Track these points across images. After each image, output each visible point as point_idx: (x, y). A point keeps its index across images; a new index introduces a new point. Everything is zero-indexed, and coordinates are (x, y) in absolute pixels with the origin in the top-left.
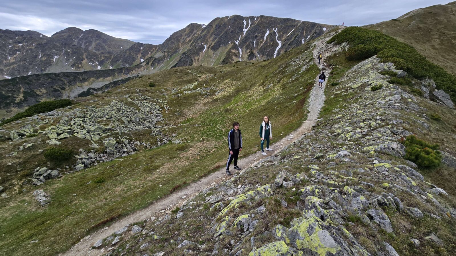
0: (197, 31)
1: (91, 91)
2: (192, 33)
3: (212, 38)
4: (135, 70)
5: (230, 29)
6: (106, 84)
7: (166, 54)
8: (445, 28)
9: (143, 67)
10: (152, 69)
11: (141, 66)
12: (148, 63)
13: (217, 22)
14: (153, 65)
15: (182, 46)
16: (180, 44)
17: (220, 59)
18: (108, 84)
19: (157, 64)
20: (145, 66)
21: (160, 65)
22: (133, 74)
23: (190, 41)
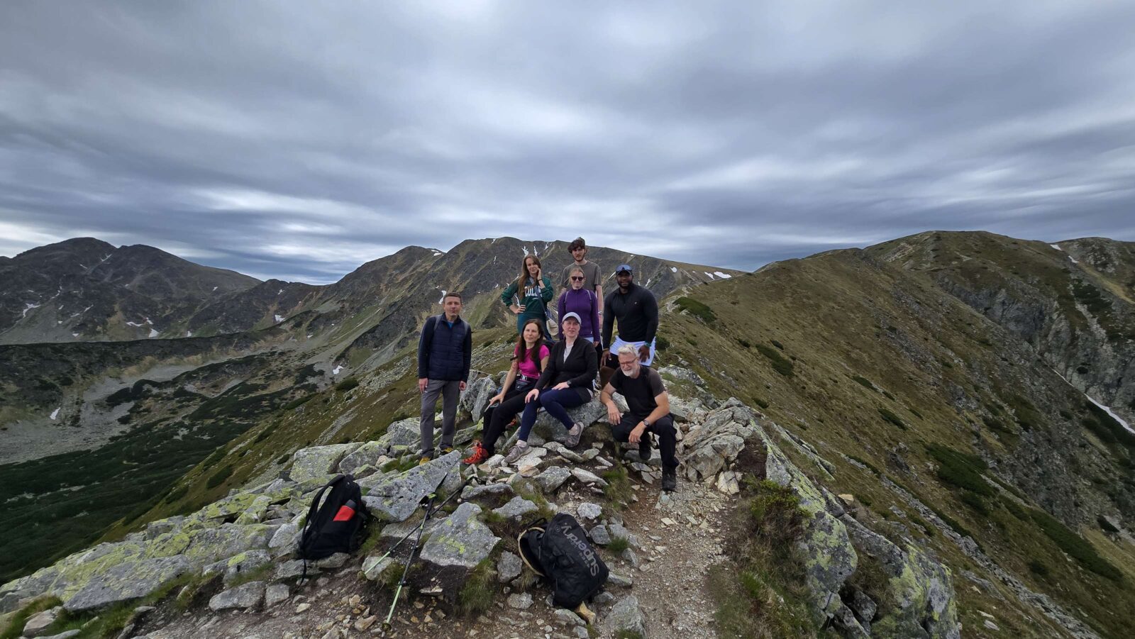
0: (423, 262)
1: (146, 387)
2: (411, 265)
3: (459, 277)
4: (265, 340)
5: (496, 262)
6: (187, 372)
7: (347, 305)
8: (798, 285)
9: (287, 332)
10: (309, 337)
11: (281, 332)
12: (298, 325)
13: (468, 249)
14: (311, 328)
15: (386, 290)
16: (382, 286)
17: (478, 318)
18: (194, 372)
19: (322, 327)
20: (291, 330)
21: (330, 329)
22: (260, 348)
23: (405, 280)
